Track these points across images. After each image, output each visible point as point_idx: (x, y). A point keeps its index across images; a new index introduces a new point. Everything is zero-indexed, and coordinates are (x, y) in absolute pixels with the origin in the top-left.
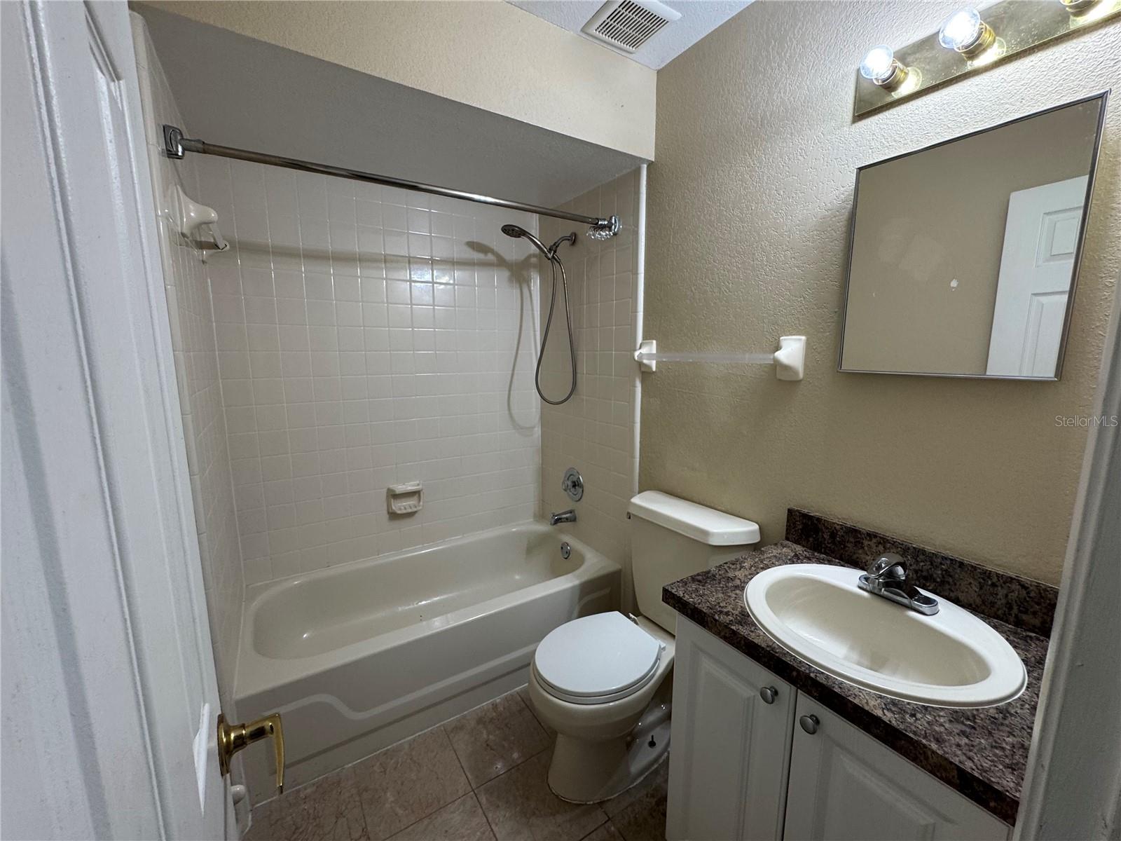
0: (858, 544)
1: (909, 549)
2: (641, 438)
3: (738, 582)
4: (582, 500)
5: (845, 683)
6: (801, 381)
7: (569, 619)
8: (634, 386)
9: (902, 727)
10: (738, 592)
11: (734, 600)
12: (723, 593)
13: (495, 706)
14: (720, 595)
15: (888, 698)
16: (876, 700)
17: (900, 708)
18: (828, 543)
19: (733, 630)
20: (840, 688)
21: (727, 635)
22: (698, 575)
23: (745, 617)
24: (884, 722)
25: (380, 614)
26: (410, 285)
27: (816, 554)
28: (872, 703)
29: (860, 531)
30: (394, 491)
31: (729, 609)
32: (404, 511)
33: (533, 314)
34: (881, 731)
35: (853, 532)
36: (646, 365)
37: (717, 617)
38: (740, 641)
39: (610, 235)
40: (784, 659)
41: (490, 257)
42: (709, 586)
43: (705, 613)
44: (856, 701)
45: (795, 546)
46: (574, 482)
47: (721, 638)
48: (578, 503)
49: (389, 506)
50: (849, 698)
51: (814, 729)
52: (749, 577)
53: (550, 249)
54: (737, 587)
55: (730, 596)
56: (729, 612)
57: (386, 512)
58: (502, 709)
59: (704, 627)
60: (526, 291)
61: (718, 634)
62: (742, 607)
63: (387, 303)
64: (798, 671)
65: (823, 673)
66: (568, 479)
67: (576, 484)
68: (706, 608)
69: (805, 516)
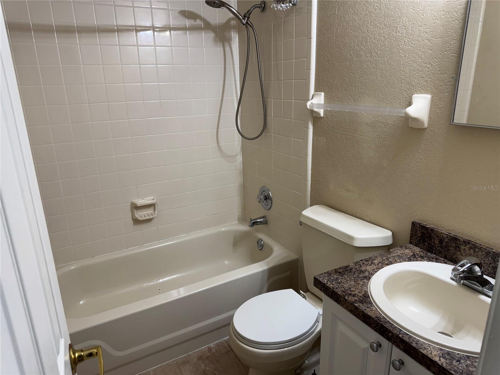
0: (457, 248)
1: (490, 253)
2: (312, 166)
3: (367, 274)
4: (271, 209)
5: (421, 341)
6: (426, 128)
7: (260, 293)
8: (308, 128)
9: (448, 367)
10: (365, 280)
11: (361, 286)
12: (355, 281)
13: (210, 349)
14: (352, 283)
15: (446, 350)
16: (438, 351)
17: (451, 357)
18: (437, 247)
19: (356, 306)
20: (416, 344)
21: (352, 309)
22: (340, 268)
23: (366, 298)
24: (438, 365)
25: (132, 288)
26: (138, 48)
27: (429, 254)
28: (434, 353)
29: (459, 239)
30: (136, 204)
31: (356, 292)
32: (144, 218)
33: (234, 67)
34: (436, 370)
35: (455, 239)
36: (315, 112)
37: (347, 298)
38: (360, 313)
39: (289, 6)
40: (384, 325)
41: (199, 22)
42: (346, 277)
43: (339, 295)
44: (424, 352)
45: (415, 248)
46: (266, 196)
47: (349, 311)
48: (269, 211)
49: (133, 215)
50: (420, 350)
51: (399, 368)
52: (376, 270)
53: (244, 16)
54: (365, 277)
55: (359, 284)
56: (356, 294)
57: (131, 219)
58: (215, 351)
59: (339, 303)
60: (227, 49)
61: (347, 308)
62: (365, 291)
63: (122, 64)
64: (392, 333)
65: (408, 334)
66: (262, 194)
67: (267, 198)
68: (340, 291)
69: (423, 227)
